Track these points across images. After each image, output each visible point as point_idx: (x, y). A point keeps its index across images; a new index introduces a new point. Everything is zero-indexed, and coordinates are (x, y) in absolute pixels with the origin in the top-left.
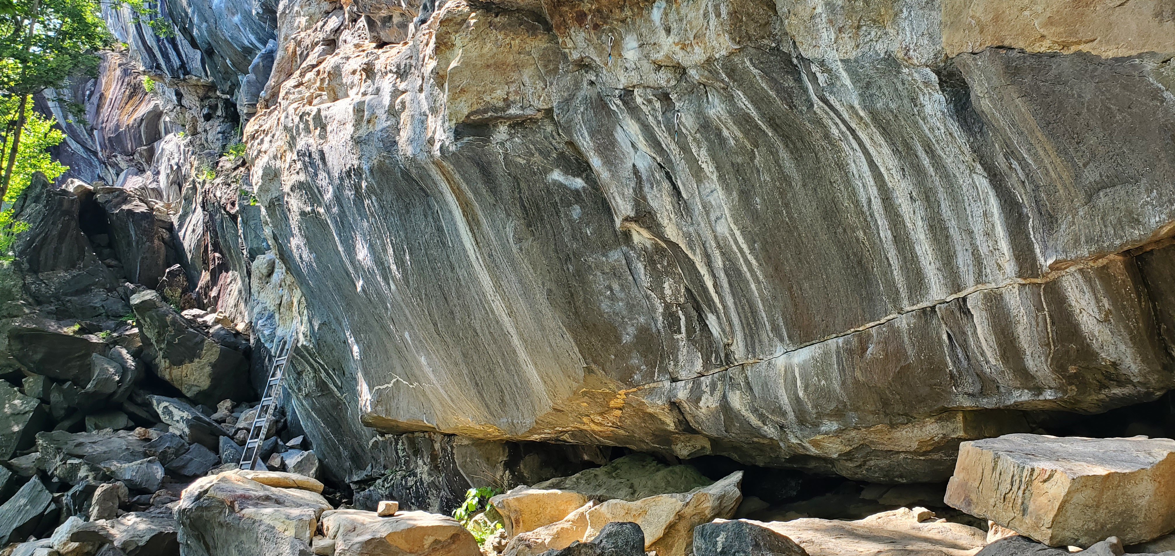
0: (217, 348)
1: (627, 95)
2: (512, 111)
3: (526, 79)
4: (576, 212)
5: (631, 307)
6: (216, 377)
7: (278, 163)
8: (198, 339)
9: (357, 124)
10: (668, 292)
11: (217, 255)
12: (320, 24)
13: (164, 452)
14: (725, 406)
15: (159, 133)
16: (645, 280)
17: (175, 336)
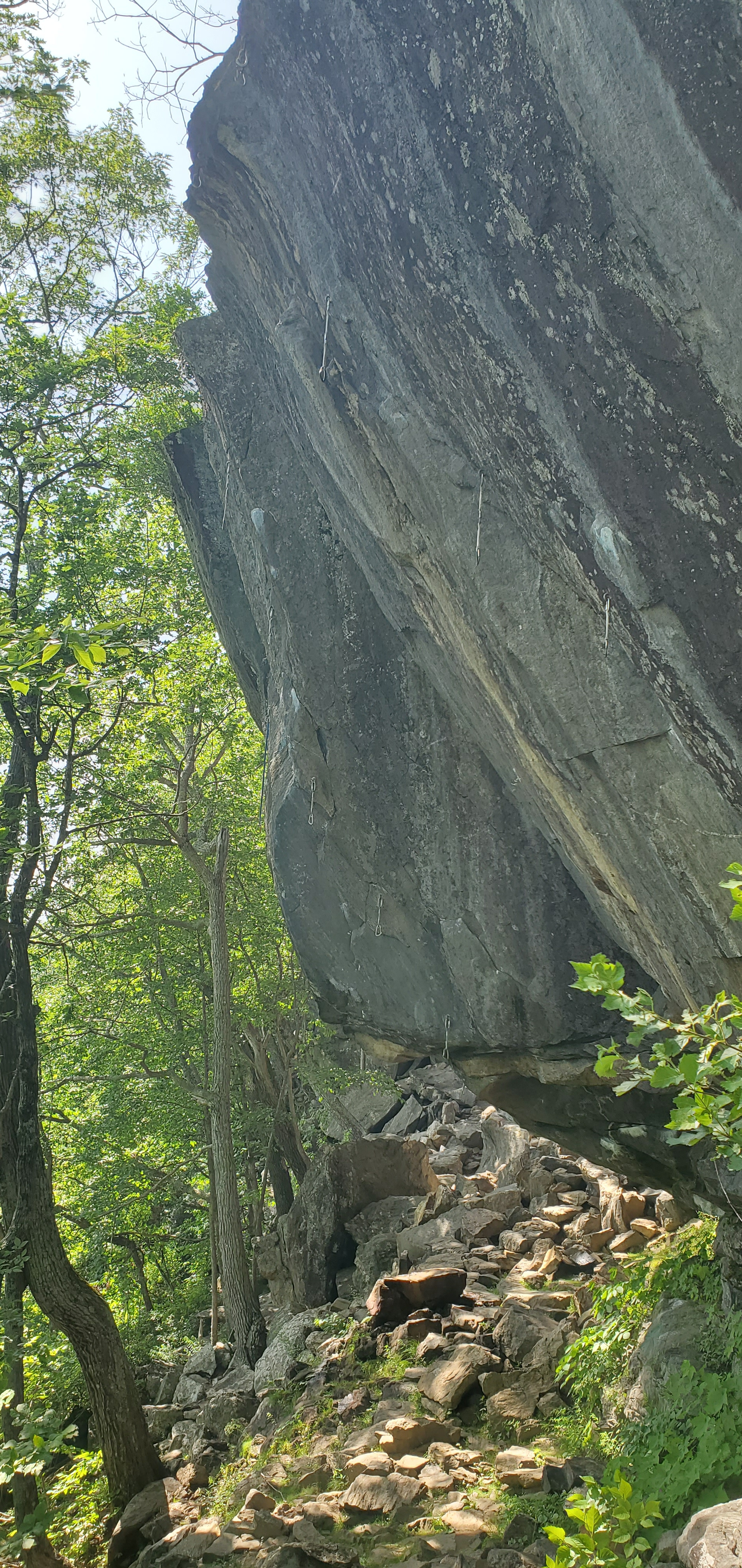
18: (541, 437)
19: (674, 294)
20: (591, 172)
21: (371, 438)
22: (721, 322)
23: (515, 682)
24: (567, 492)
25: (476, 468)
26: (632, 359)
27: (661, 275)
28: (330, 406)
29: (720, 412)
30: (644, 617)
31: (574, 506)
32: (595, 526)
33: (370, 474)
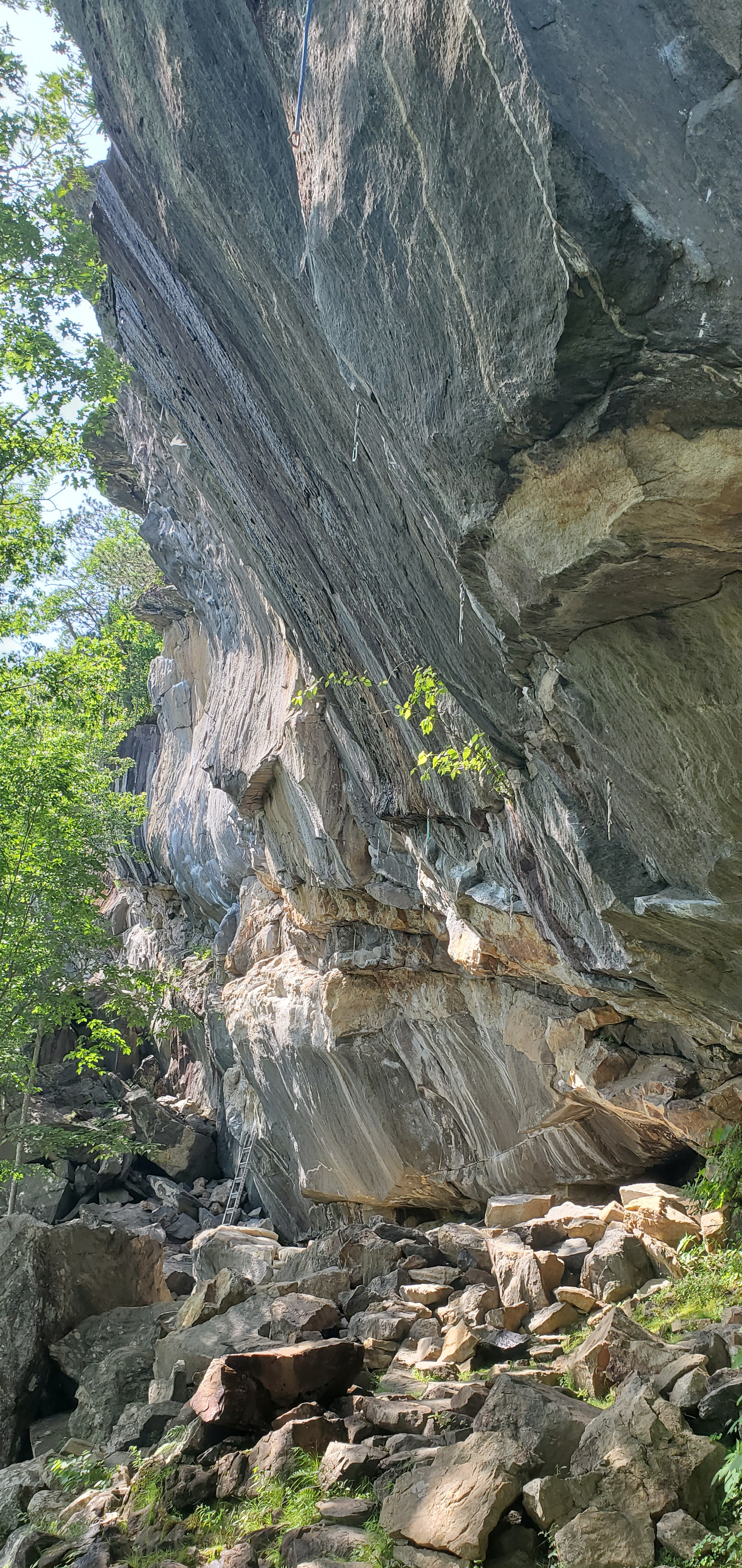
0: (193, 1135)
1: (416, 1023)
2: (362, 1031)
3: (369, 1013)
4: (396, 1080)
5: (425, 1131)
6: (192, 1161)
7: (246, 1022)
8: (179, 1128)
9: (292, 1021)
10: (444, 1122)
11: (184, 1046)
12: (269, 908)
13: (163, 1220)
14: (475, 1183)
15: (126, 924)
16: (433, 1117)
17: (162, 1126)
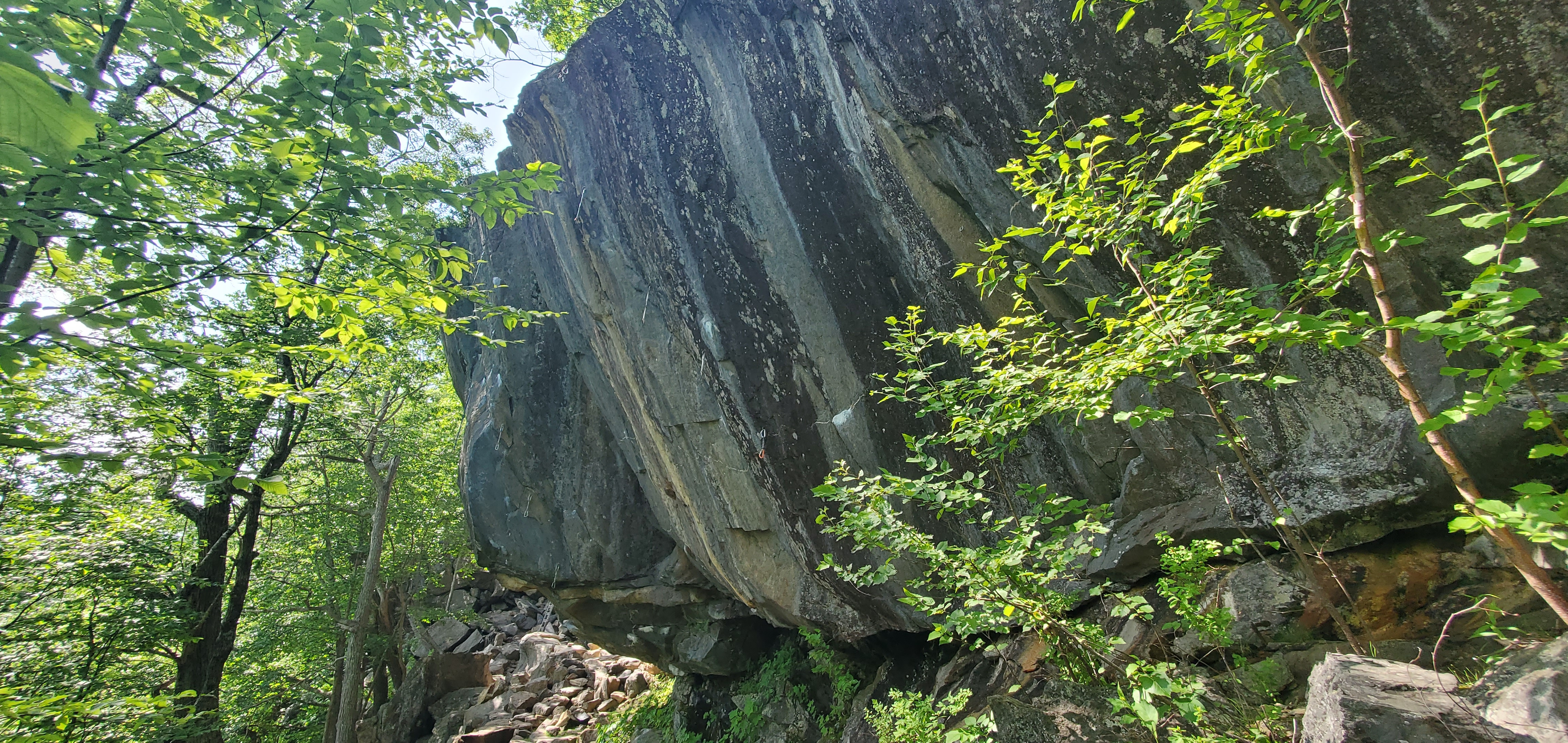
18: (684, 276)
19: (756, 232)
20: (729, 175)
21: (593, 257)
22: (774, 249)
23: (648, 385)
24: (692, 303)
25: (646, 283)
26: (733, 253)
27: (752, 223)
28: (574, 237)
29: (767, 285)
30: (720, 365)
31: (694, 310)
32: (703, 320)
33: (589, 273)
